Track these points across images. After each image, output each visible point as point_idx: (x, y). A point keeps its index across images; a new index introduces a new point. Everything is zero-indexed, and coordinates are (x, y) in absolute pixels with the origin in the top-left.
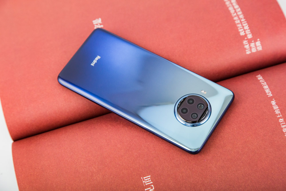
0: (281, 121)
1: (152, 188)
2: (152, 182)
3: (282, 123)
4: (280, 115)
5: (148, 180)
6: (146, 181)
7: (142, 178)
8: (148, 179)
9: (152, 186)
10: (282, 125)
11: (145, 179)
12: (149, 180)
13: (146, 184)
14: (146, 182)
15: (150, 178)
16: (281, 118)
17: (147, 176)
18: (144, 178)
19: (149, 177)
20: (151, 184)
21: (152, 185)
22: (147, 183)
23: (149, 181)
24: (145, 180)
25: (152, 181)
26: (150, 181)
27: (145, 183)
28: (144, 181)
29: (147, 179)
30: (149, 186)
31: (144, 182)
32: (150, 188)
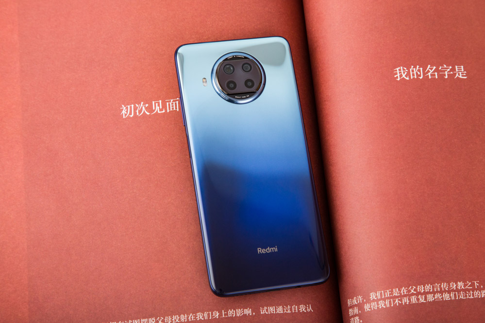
0: (216, 314)
1: (161, 110)
2: (168, 112)
3: (212, 314)
4: (225, 315)
5: (173, 106)
7: (178, 99)
8: (174, 107)
10: (209, 314)
11: (176, 104)
12: (173, 109)
13: (168, 103)
14: (171, 103)
15: (175, 109)
16: (221, 315)
17: (179, 107)
18: (177, 102)
20: (166, 110)
21: (164, 111)
22: (169, 104)
23: (171, 108)
24: (174, 103)
25: (170, 112)
26: (171, 110)
27: (170, 101)
28: (173, 101)
29: (174, 105)
30: (164, 106)
31: (172, 100)
32: (161, 108)
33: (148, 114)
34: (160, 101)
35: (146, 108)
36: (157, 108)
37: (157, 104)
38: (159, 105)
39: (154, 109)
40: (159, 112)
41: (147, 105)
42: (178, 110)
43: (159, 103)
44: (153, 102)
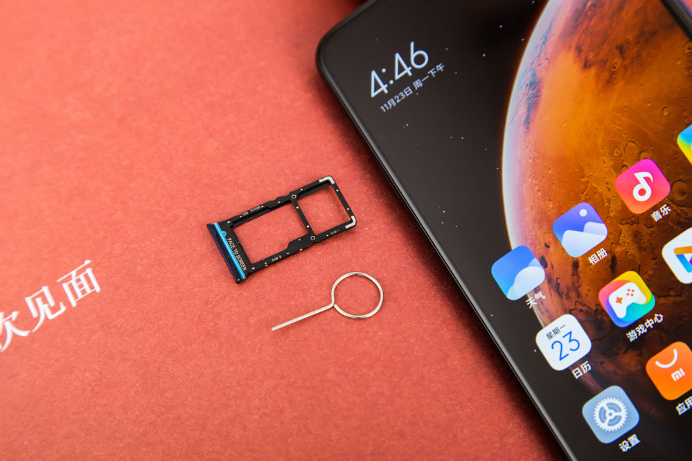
1: (54, 310)
2: (74, 303)
5: (81, 286)
6: (78, 280)
7: (87, 262)
8: (86, 287)
9: (59, 308)
11: (87, 277)
12: (84, 292)
13: (65, 286)
14: (73, 282)
15: (89, 291)
17: (97, 279)
18: (89, 271)
19: (92, 287)
20: (67, 303)
21: (63, 309)
22: (71, 286)
23: (78, 291)
24: (82, 277)
25: (80, 302)
26: (80, 296)
27: (70, 278)
28: (79, 273)
29: (84, 281)
30: (59, 296)
31: (73, 273)
32: (52, 303)
33: (24, 334)
34: (45, 289)
35: (16, 323)
36: (44, 309)
37: (39, 300)
38: (45, 301)
39: (35, 315)
40: (51, 317)
41: (15, 315)
42: (98, 289)
43: (42, 295)
44: (28, 300)
